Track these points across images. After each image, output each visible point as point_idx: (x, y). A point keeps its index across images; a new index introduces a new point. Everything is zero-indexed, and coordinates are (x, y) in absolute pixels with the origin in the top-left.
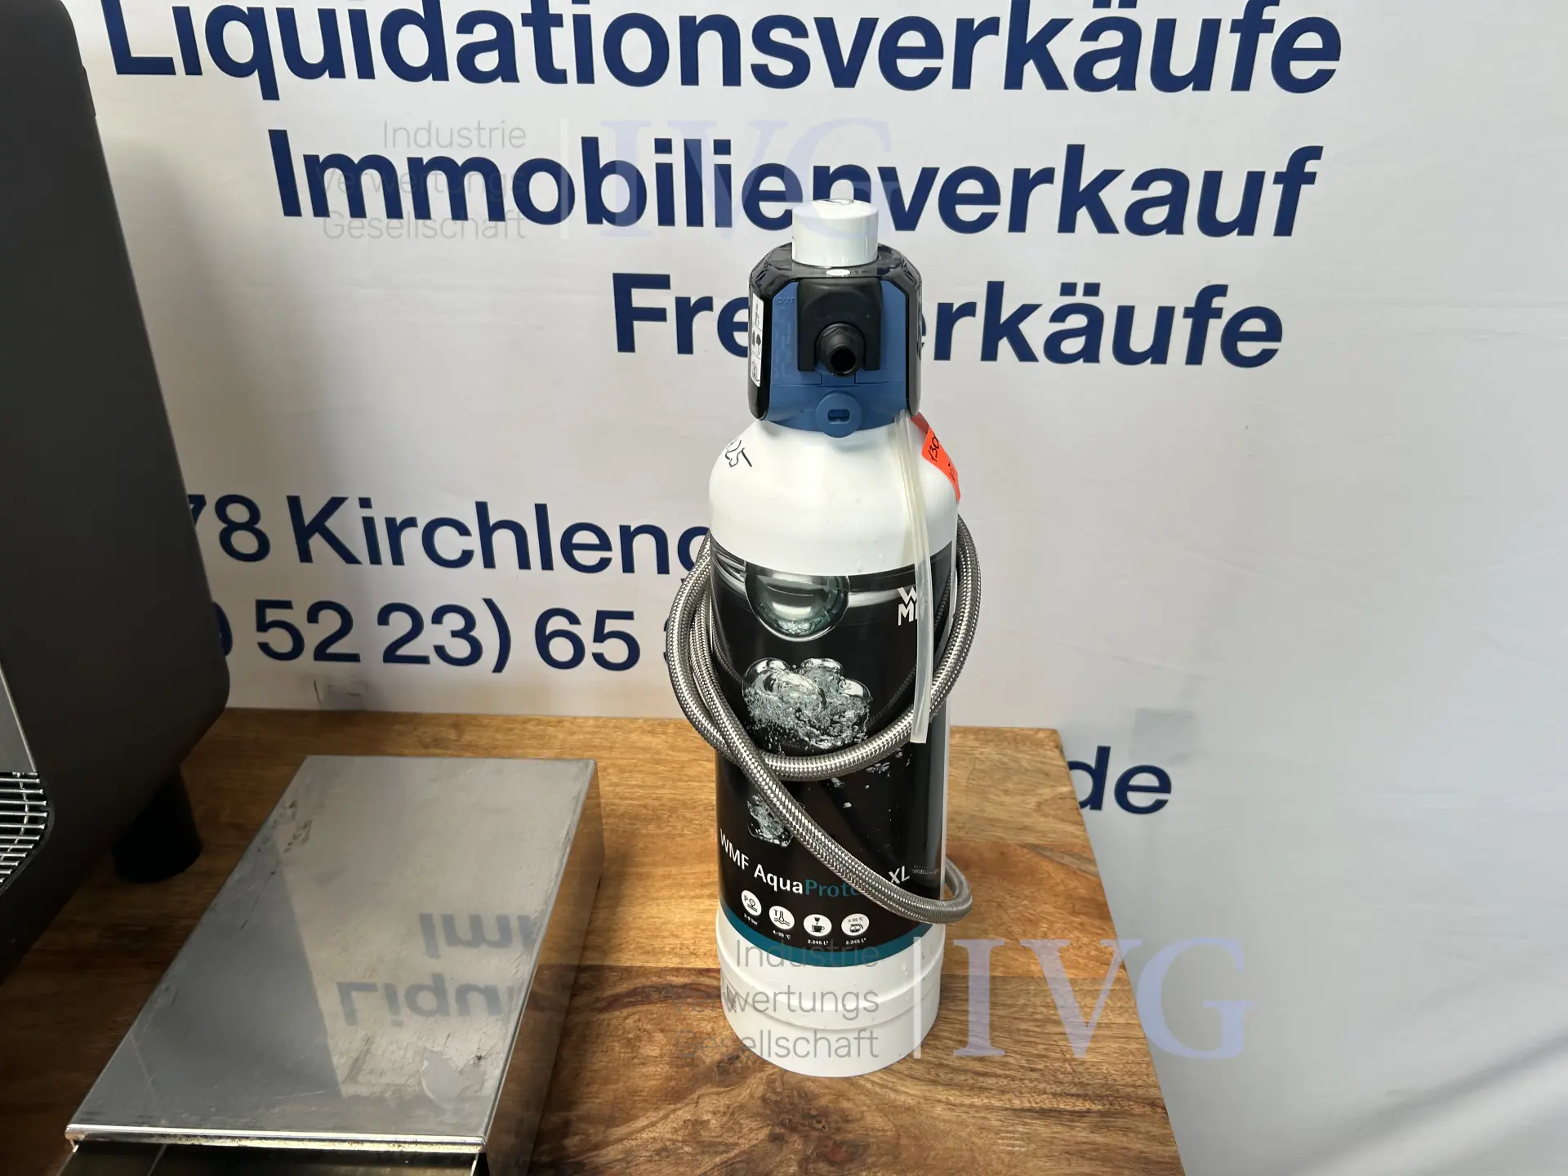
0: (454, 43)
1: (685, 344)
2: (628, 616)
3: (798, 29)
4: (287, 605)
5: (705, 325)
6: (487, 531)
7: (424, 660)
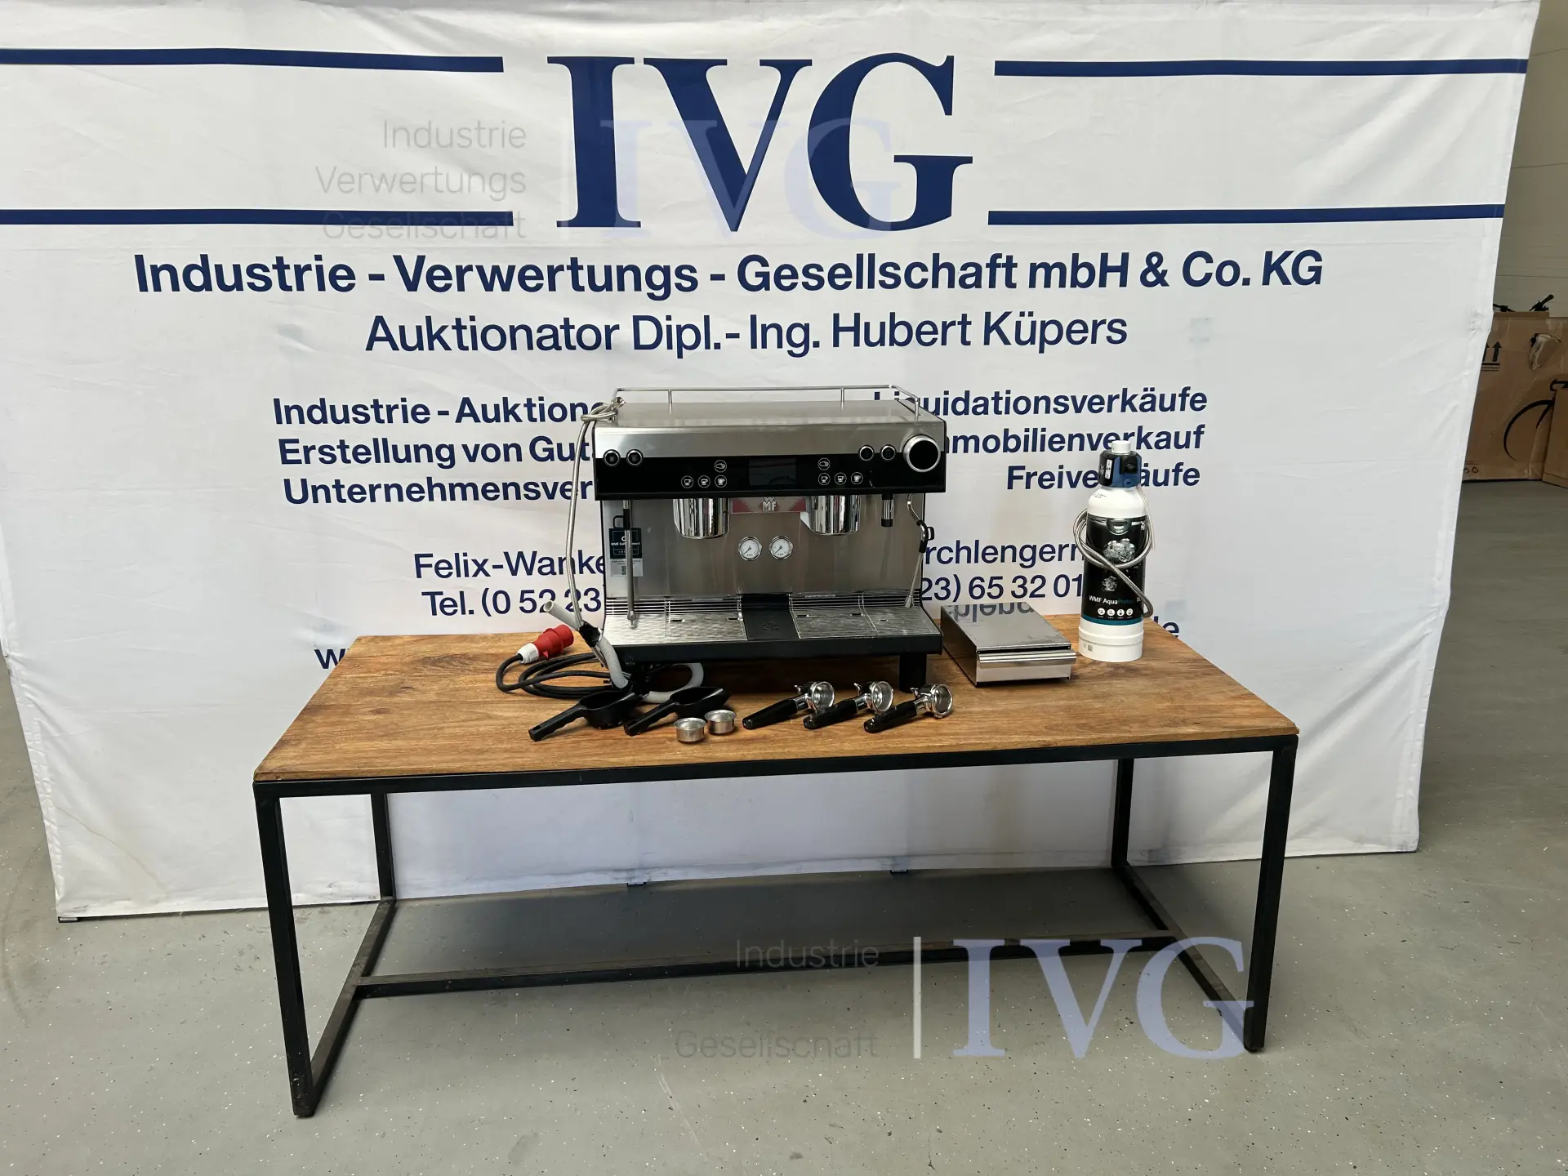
0: (972, 405)
1: (1028, 487)
2: (1001, 578)
3: (1066, 399)
5: (1034, 480)
6: (958, 550)
7: (930, 599)
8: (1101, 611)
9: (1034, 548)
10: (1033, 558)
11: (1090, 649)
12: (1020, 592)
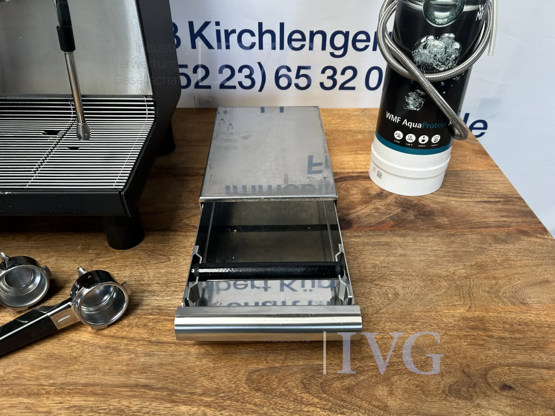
2: (309, 68)
4: (186, 66)
6: (261, 34)
7: (234, 87)
8: (398, 135)
9: (346, 35)
10: (345, 46)
11: (379, 175)
12: (329, 83)
